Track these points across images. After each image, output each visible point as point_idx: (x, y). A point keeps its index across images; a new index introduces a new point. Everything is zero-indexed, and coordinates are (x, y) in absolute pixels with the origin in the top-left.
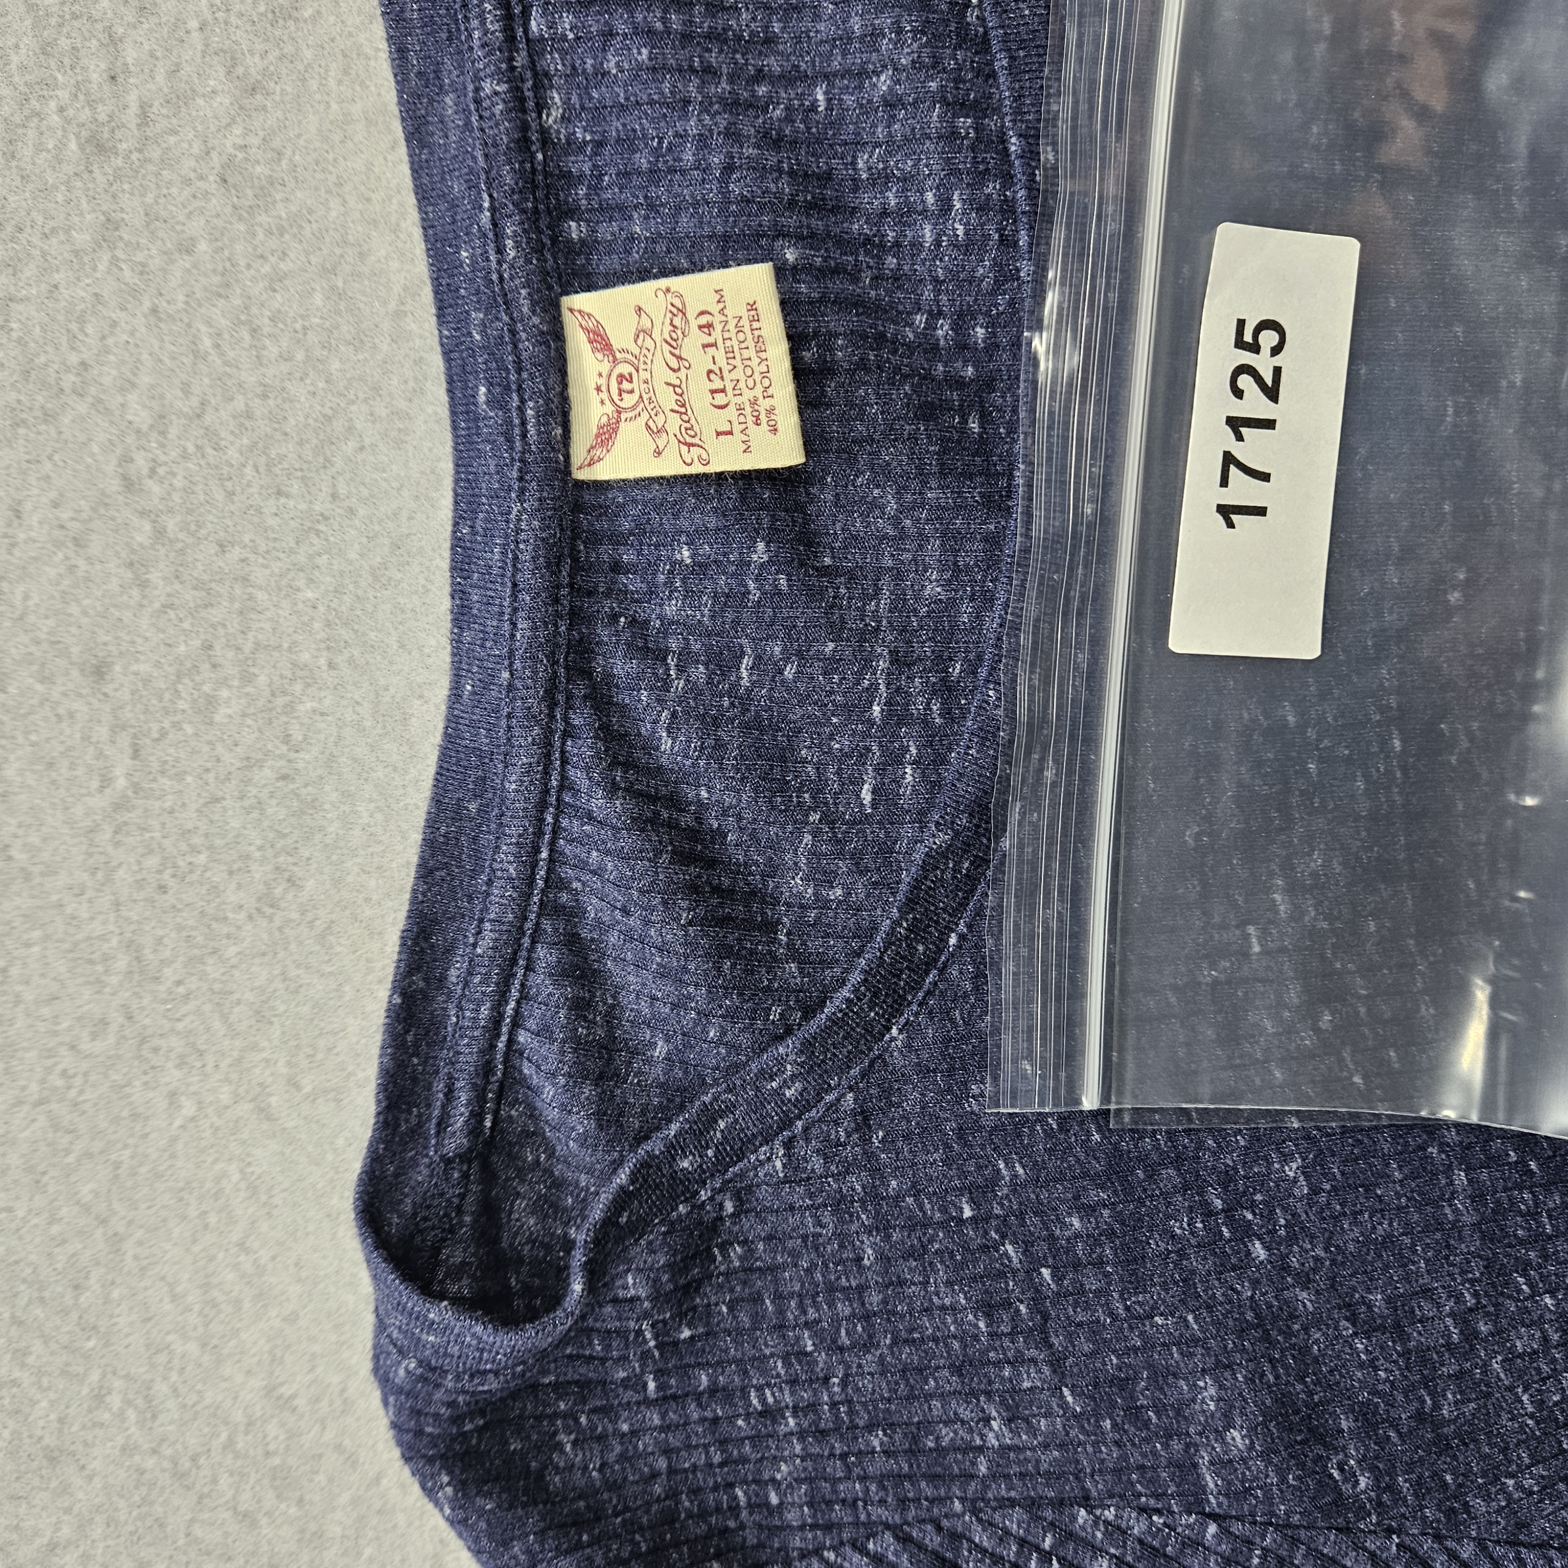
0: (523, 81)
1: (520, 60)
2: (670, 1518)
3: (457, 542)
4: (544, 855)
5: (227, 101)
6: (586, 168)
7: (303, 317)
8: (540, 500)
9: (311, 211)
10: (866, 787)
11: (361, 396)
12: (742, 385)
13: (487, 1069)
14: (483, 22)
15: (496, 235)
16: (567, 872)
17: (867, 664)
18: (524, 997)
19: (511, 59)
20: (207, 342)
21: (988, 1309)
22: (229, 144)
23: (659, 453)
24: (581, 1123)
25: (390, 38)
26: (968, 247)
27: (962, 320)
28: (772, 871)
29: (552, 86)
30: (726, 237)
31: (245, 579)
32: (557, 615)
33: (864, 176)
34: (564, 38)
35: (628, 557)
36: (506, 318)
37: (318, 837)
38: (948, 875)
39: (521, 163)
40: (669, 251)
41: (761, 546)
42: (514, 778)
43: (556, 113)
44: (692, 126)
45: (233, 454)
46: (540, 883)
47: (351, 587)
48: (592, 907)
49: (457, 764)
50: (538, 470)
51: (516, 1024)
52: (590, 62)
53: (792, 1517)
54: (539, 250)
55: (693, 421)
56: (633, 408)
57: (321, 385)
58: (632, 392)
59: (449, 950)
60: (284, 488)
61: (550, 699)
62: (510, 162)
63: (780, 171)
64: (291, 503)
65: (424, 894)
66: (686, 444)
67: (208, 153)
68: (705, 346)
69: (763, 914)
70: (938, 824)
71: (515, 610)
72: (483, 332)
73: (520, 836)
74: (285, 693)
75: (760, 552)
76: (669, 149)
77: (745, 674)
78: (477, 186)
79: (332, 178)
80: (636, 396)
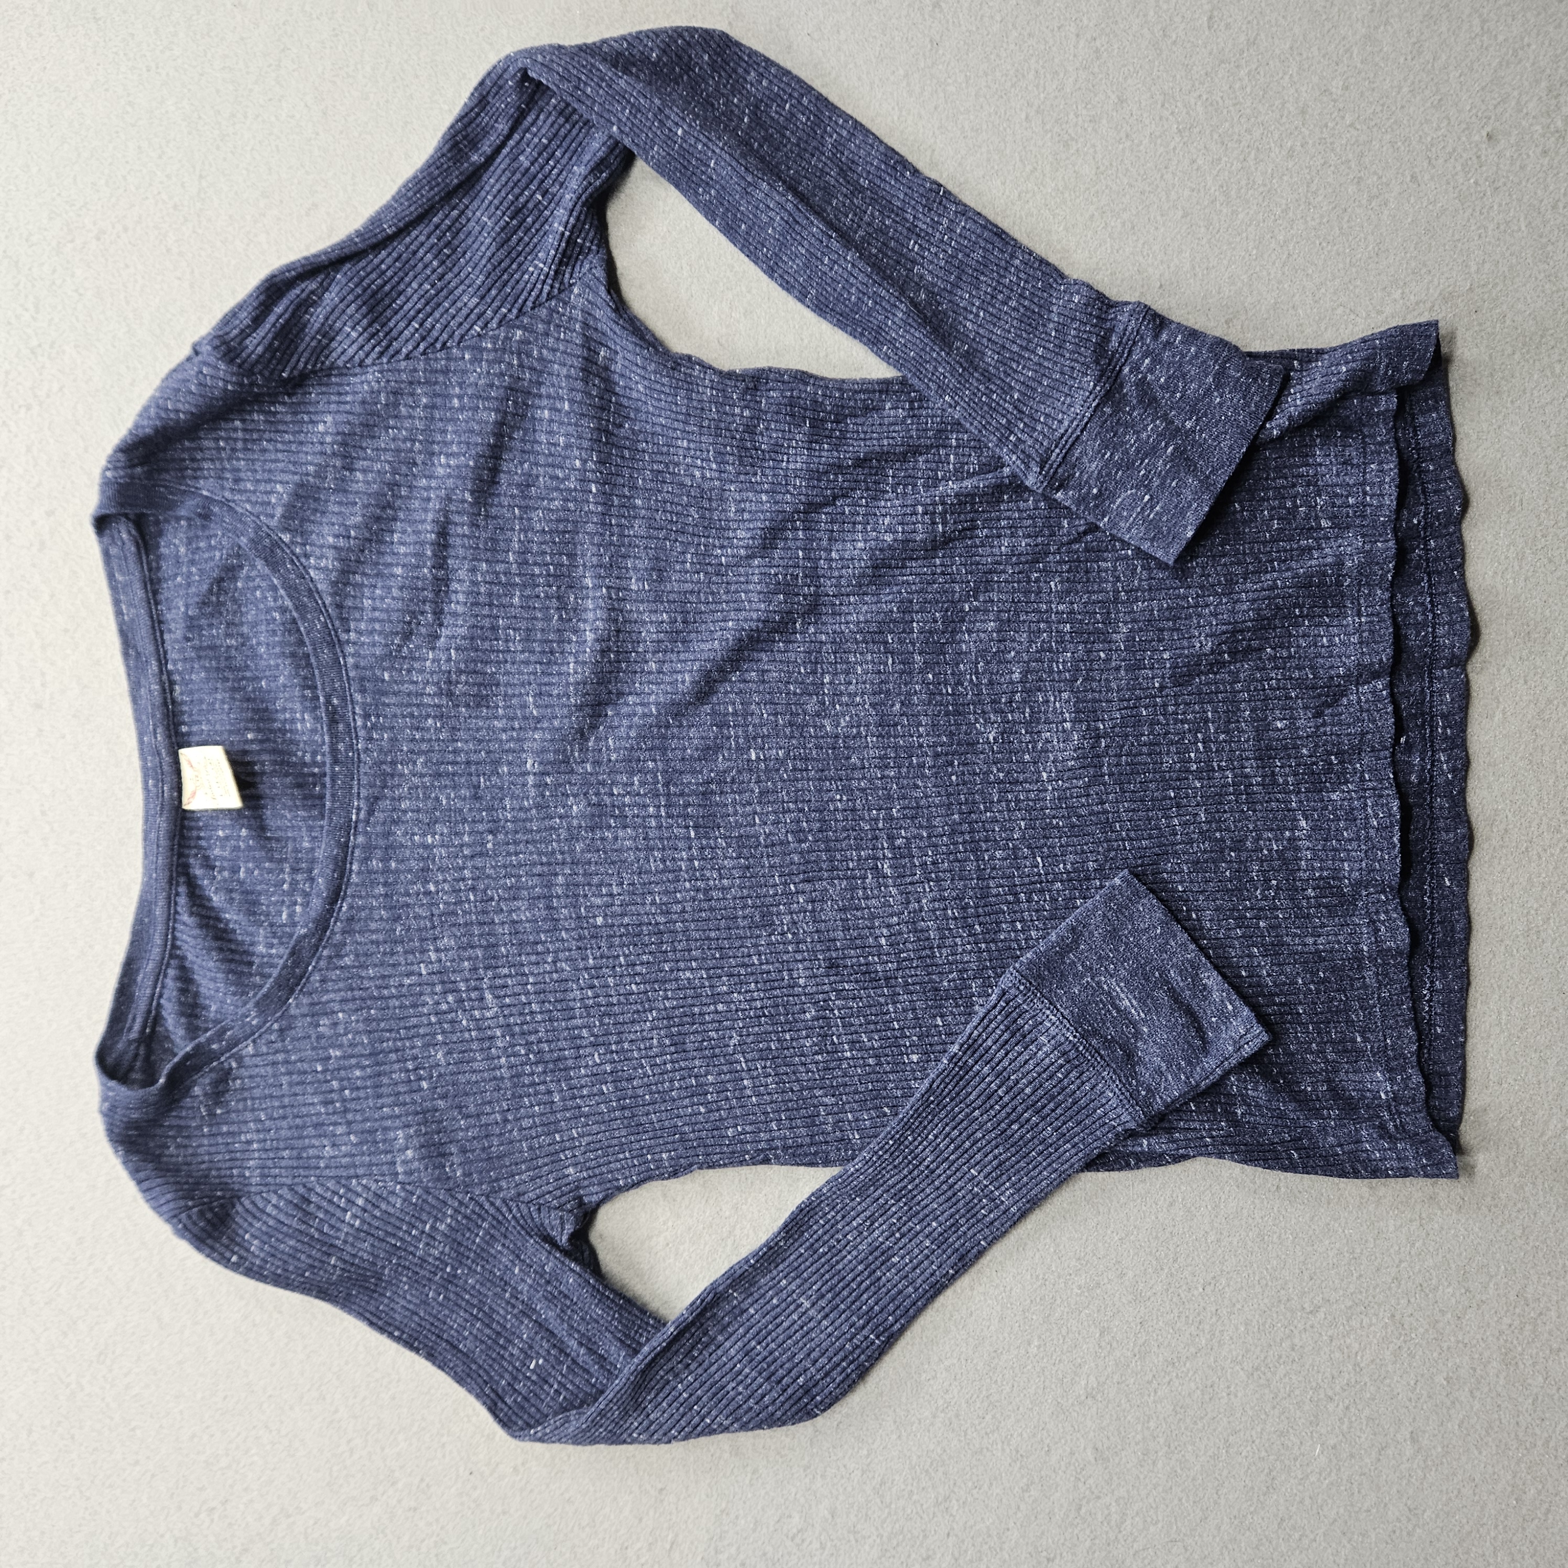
1: (165, 677)
2: (207, 1176)
3: (144, 831)
4: (170, 937)
6: (187, 709)
8: (169, 816)
10: (284, 913)
13: (149, 1012)
14: (153, 667)
16: (179, 943)
17: (282, 870)
18: (163, 987)
19: (162, 678)
21: (326, 1103)
24: (181, 1032)
25: (126, 670)
26: (314, 731)
27: (314, 754)
28: (252, 944)
29: (175, 685)
32: (174, 855)
34: (179, 670)
35: (202, 834)
36: (159, 759)
39: (164, 710)
42: (159, 910)
43: (177, 693)
44: (219, 696)
46: (169, 947)
48: (190, 957)
49: (143, 905)
50: (167, 808)
51: (161, 996)
52: (187, 677)
53: (254, 1181)
54: (170, 737)
55: (214, 792)
58: (199, 781)
59: (138, 970)
61: (170, 882)
66: (214, 799)
75: (244, 832)
80: (200, 783)
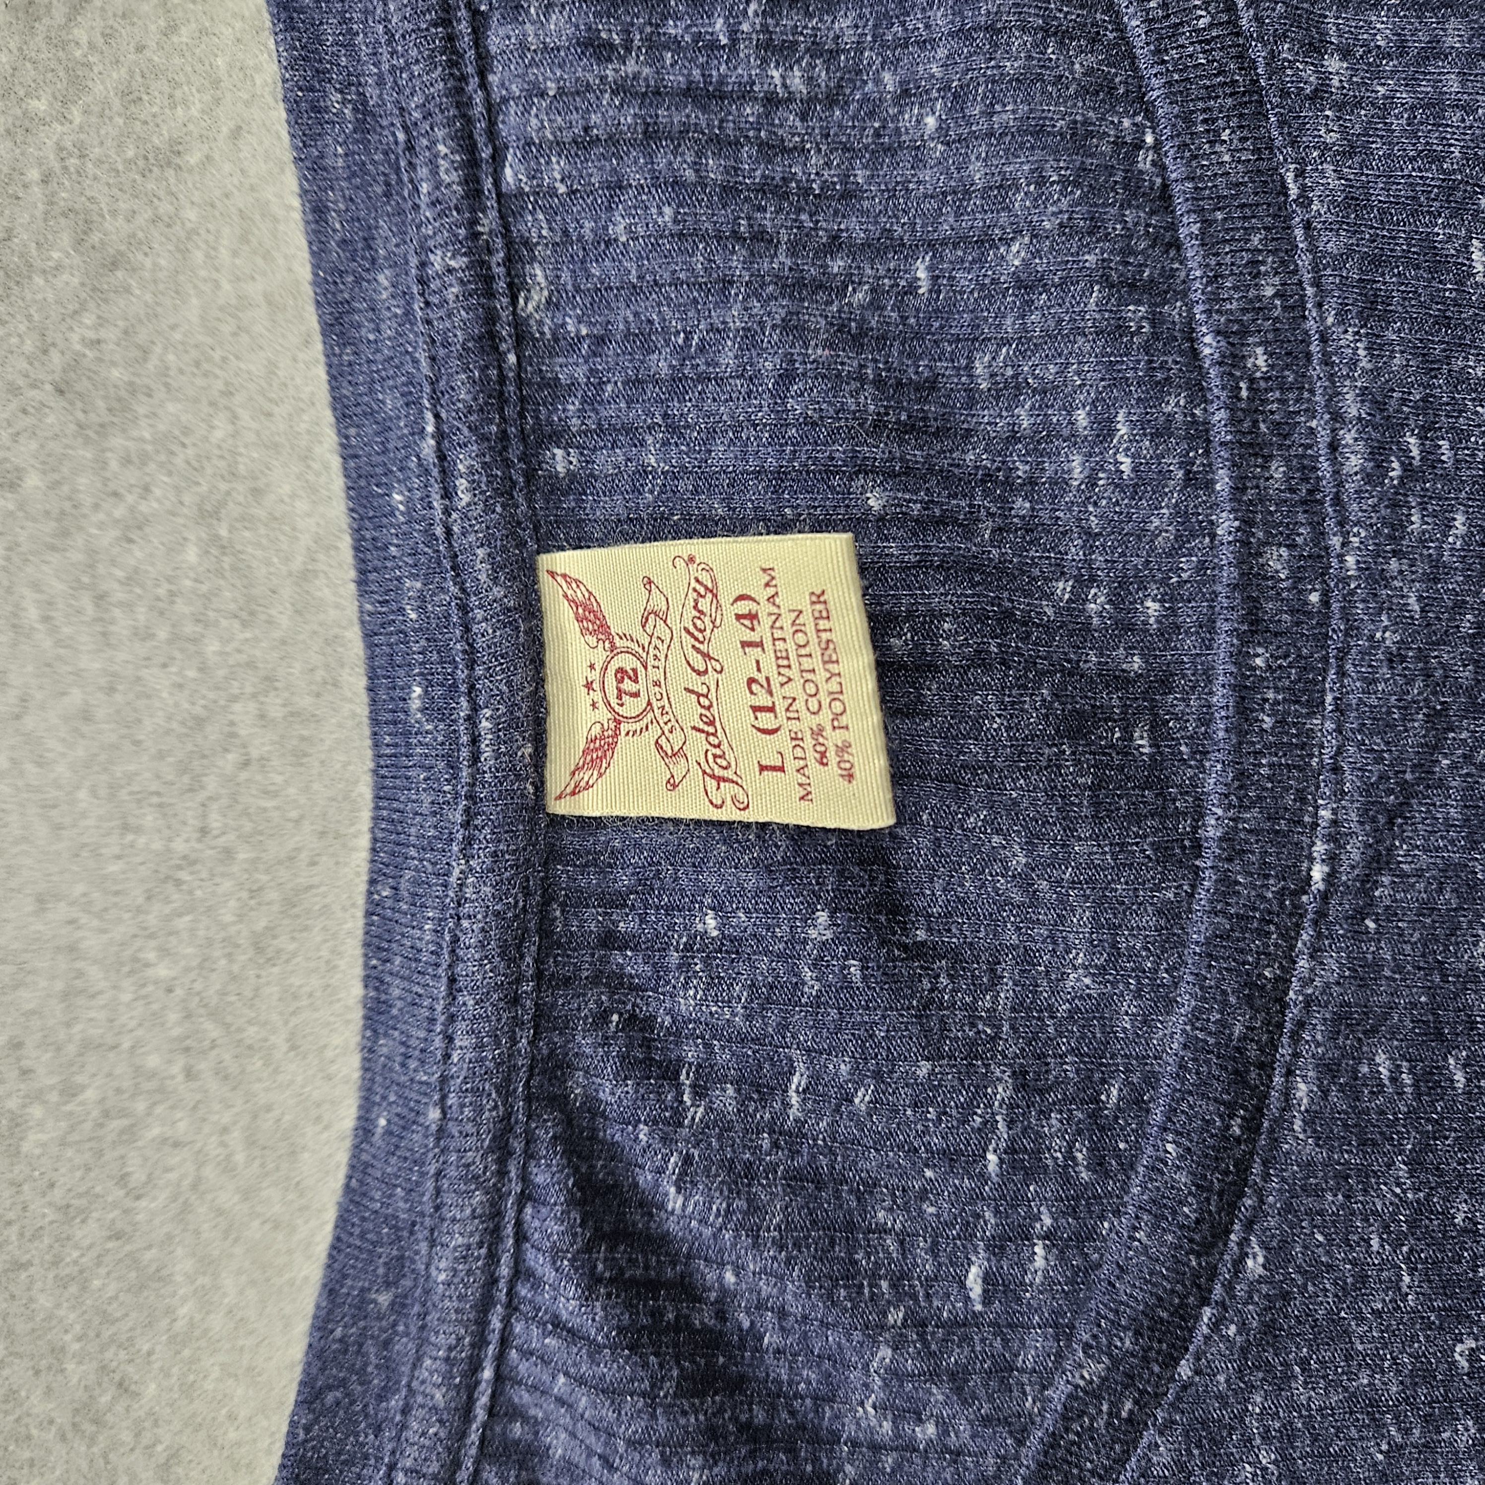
0: (490, 252)
3: (373, 909)
4: (487, 1374)
5: (76, 281)
6: (580, 373)
7: (169, 580)
8: (494, 854)
9: (186, 431)
10: (974, 1270)
11: (249, 689)
12: (799, 705)
14: (435, 172)
15: (443, 471)
17: (979, 1092)
19: (474, 222)
20: (32, 613)
22: (75, 337)
23: (675, 786)
25: (304, 193)
29: (533, 259)
30: (780, 474)
31: (72, 949)
32: (516, 1022)
33: (984, 386)
34: (552, 192)
36: (454, 590)
37: (164, 1323)
38: (1101, 1423)
39: (484, 369)
40: (696, 491)
41: (823, 917)
42: (443, 1265)
43: (538, 297)
45: (61, 770)
46: (481, 1414)
47: (223, 962)
49: (362, 1236)
52: (588, 225)
55: (725, 746)
56: (638, 718)
57: (192, 674)
58: (636, 695)
60: (132, 821)
62: (467, 369)
63: (862, 379)
64: (142, 841)
65: (307, 1429)
66: (713, 776)
67: (45, 352)
68: (745, 644)
69: (816, 1460)
70: (1087, 1347)
71: (452, 1018)
72: (421, 609)
73: (450, 1349)
74: (123, 1113)
76: (701, 349)
77: (794, 1099)
78: (417, 403)
79: (219, 385)
80: (642, 702)
